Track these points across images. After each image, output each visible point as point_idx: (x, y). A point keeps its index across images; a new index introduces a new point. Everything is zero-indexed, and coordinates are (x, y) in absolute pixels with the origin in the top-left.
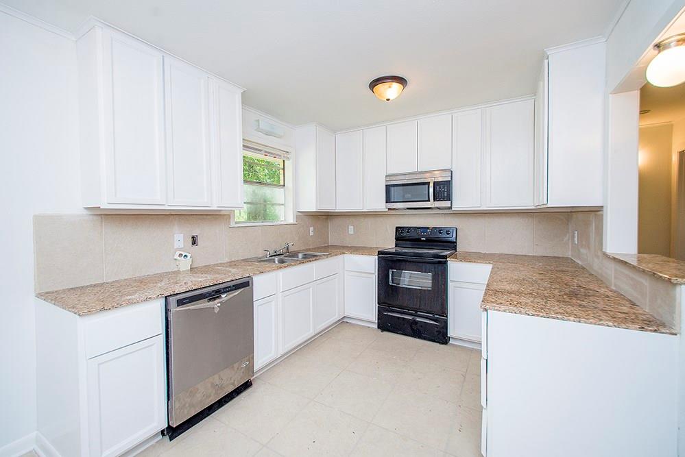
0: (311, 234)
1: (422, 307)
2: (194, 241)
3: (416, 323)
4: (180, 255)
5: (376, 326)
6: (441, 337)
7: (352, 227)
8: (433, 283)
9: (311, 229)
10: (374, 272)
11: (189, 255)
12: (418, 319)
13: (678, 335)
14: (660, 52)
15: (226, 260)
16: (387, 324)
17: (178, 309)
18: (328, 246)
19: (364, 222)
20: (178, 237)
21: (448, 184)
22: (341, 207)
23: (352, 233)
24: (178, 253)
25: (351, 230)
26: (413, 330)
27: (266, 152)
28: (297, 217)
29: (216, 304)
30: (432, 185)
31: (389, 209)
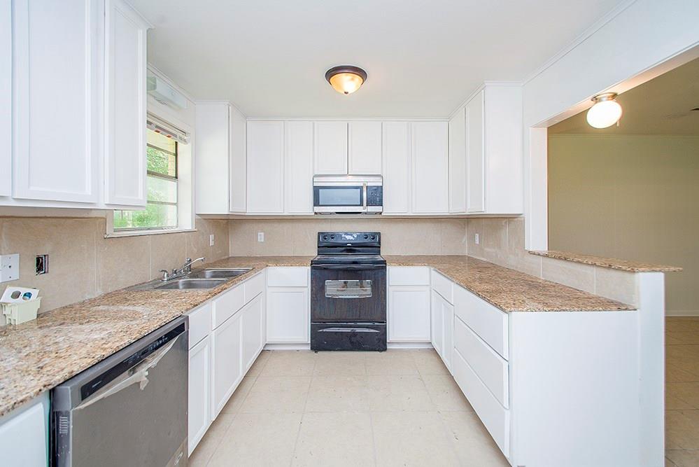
0: (212, 243)
1: (362, 317)
2: (40, 265)
3: (355, 334)
4: (16, 295)
5: (309, 348)
6: (381, 345)
7: (263, 234)
8: (372, 289)
9: (212, 237)
10: (306, 285)
11: (35, 293)
12: (358, 330)
13: (638, 310)
14: (596, 103)
15: (99, 292)
16: (322, 342)
17: (82, 406)
18: (228, 259)
19: (278, 227)
20: (8, 260)
21: (379, 190)
22: (253, 209)
23: (263, 241)
24: (10, 290)
25: (261, 237)
26: (352, 343)
27: (157, 127)
28: (197, 222)
29: (142, 373)
30: (365, 189)
31: (316, 213)
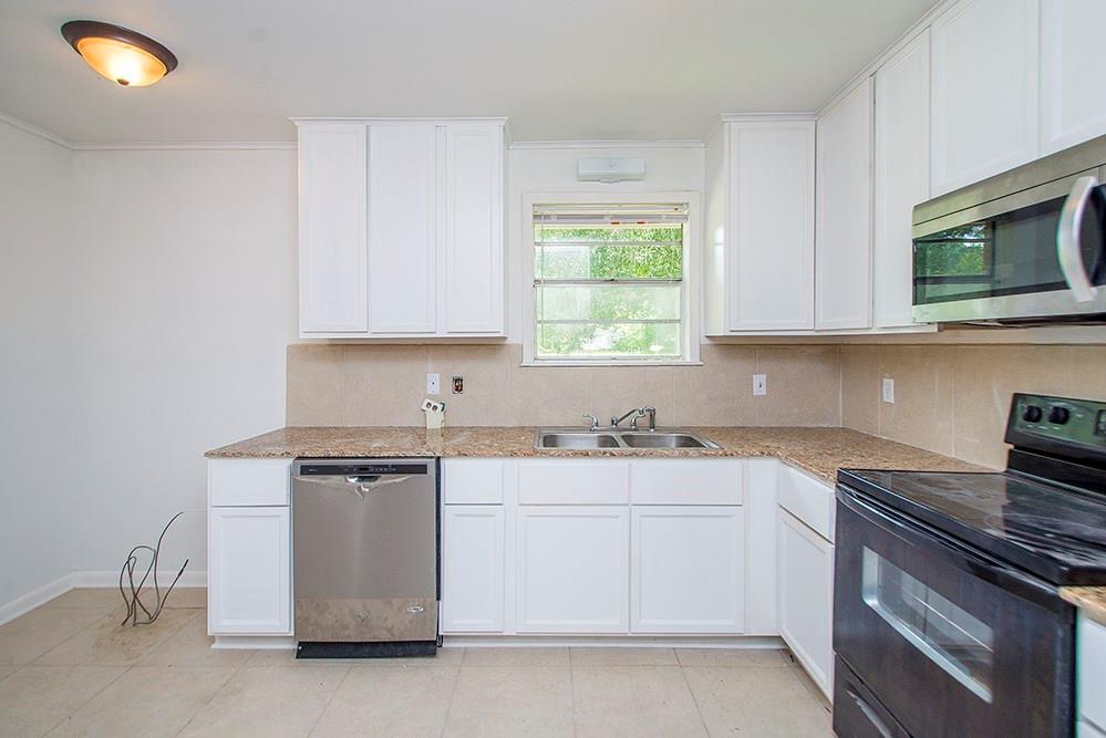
0: (757, 391)
4: (428, 405)
7: (892, 381)
11: (440, 407)
19: (922, 368)
20: (434, 379)
27: (616, 217)
28: (705, 349)
